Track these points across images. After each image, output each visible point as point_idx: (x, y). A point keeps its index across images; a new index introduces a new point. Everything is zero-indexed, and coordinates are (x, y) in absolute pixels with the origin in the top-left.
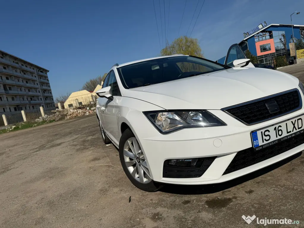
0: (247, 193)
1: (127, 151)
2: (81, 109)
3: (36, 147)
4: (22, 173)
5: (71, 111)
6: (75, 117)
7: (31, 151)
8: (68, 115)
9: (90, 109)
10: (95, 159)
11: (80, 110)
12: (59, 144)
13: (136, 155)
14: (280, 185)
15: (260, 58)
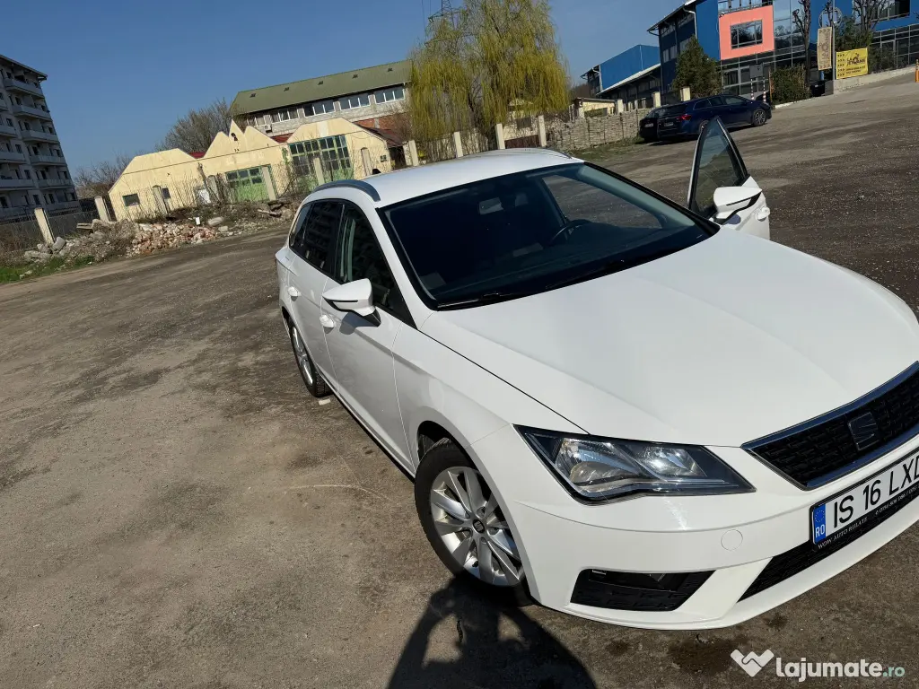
0: (771, 625)
1: (443, 494)
2: (178, 224)
3: (72, 378)
4: (74, 497)
5: (145, 229)
6: (160, 248)
7: (62, 397)
8: (134, 241)
9: (204, 222)
10: (303, 461)
11: (174, 225)
12: (153, 377)
13: (473, 514)
14: (849, 605)
15: (729, 67)
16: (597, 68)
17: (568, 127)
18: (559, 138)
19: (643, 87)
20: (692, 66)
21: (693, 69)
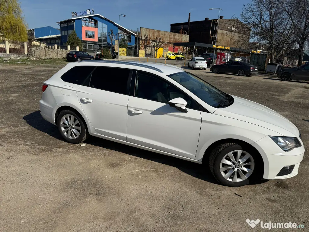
15: (85, 43)
16: (33, 30)
17: (37, 49)
18: (33, 53)
19: (53, 41)
20: (73, 39)
21: (74, 40)
